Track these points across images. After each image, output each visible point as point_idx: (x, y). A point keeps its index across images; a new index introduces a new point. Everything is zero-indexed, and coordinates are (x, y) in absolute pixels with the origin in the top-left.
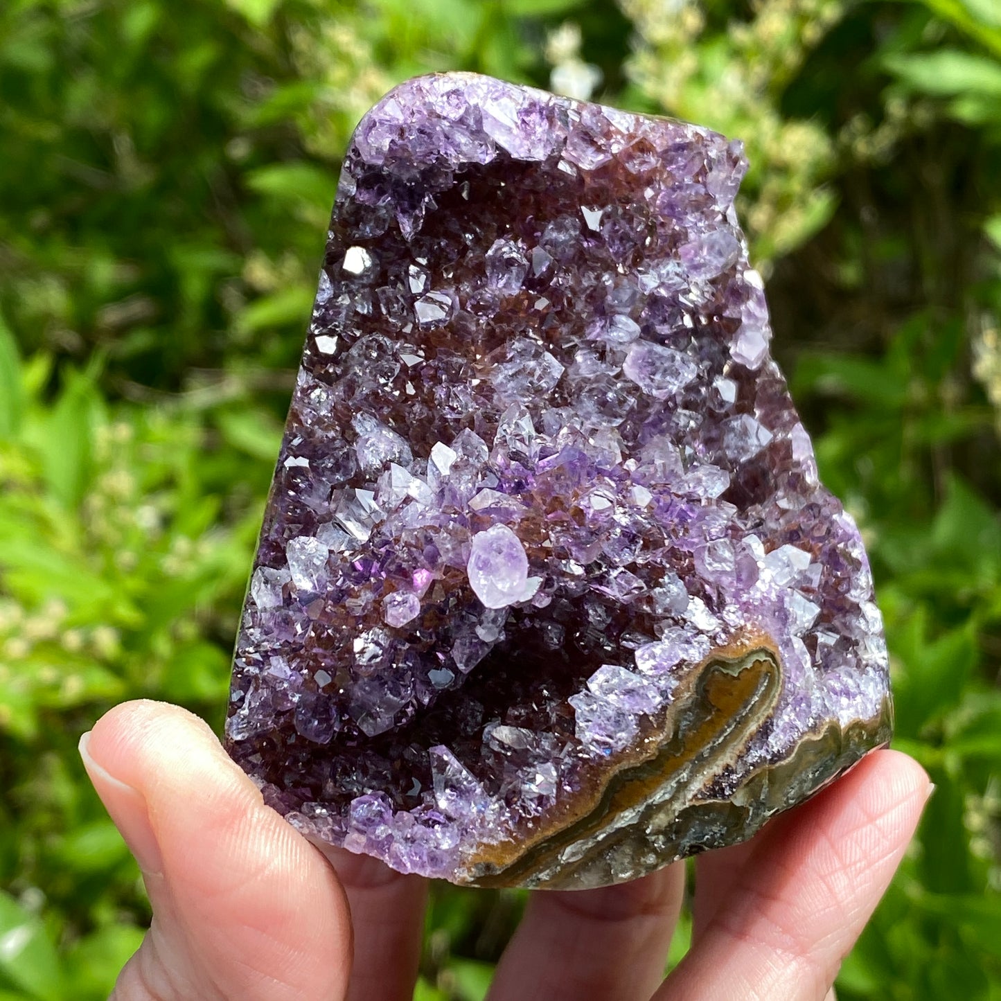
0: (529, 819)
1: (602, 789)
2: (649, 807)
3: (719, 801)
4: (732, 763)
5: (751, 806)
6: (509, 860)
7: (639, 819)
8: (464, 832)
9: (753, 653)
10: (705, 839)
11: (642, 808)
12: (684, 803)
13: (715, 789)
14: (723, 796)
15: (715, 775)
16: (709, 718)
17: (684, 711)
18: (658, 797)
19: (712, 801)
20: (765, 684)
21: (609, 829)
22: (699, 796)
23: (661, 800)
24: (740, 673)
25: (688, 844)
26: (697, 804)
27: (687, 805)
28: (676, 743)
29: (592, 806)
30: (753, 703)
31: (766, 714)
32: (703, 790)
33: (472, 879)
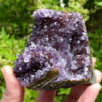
1: (37, 82)
5: (53, 87)
6: (29, 87)
10: (47, 89)
11: (40, 84)
15: (49, 83)
17: (46, 76)
20: (56, 74)
21: (37, 86)
23: (43, 84)
24: (53, 73)
26: (46, 85)
31: (56, 77)
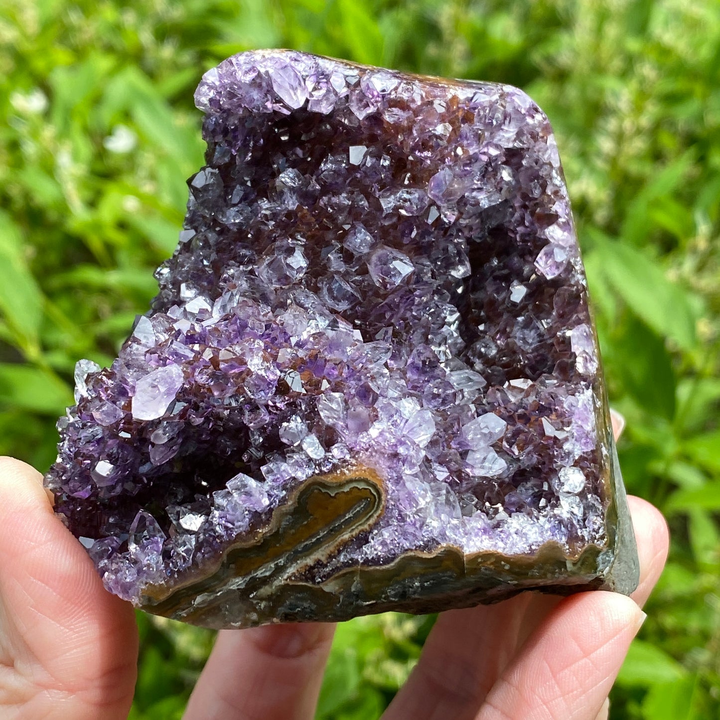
0: (175, 571)
2: (254, 579)
3: (310, 584)
4: (323, 559)
6: (162, 597)
7: (246, 585)
9: (351, 481)
10: (296, 611)
11: (248, 578)
12: (281, 581)
13: (310, 573)
14: (314, 582)
16: (306, 523)
17: (286, 514)
18: (260, 573)
19: (304, 584)
20: (363, 505)
21: (225, 589)
22: (293, 578)
23: (264, 575)
24: (336, 494)
25: (284, 612)
26: (291, 584)
27: (284, 582)
28: (276, 536)
29: (214, 570)
30: (346, 518)
32: (297, 574)
33: (140, 606)
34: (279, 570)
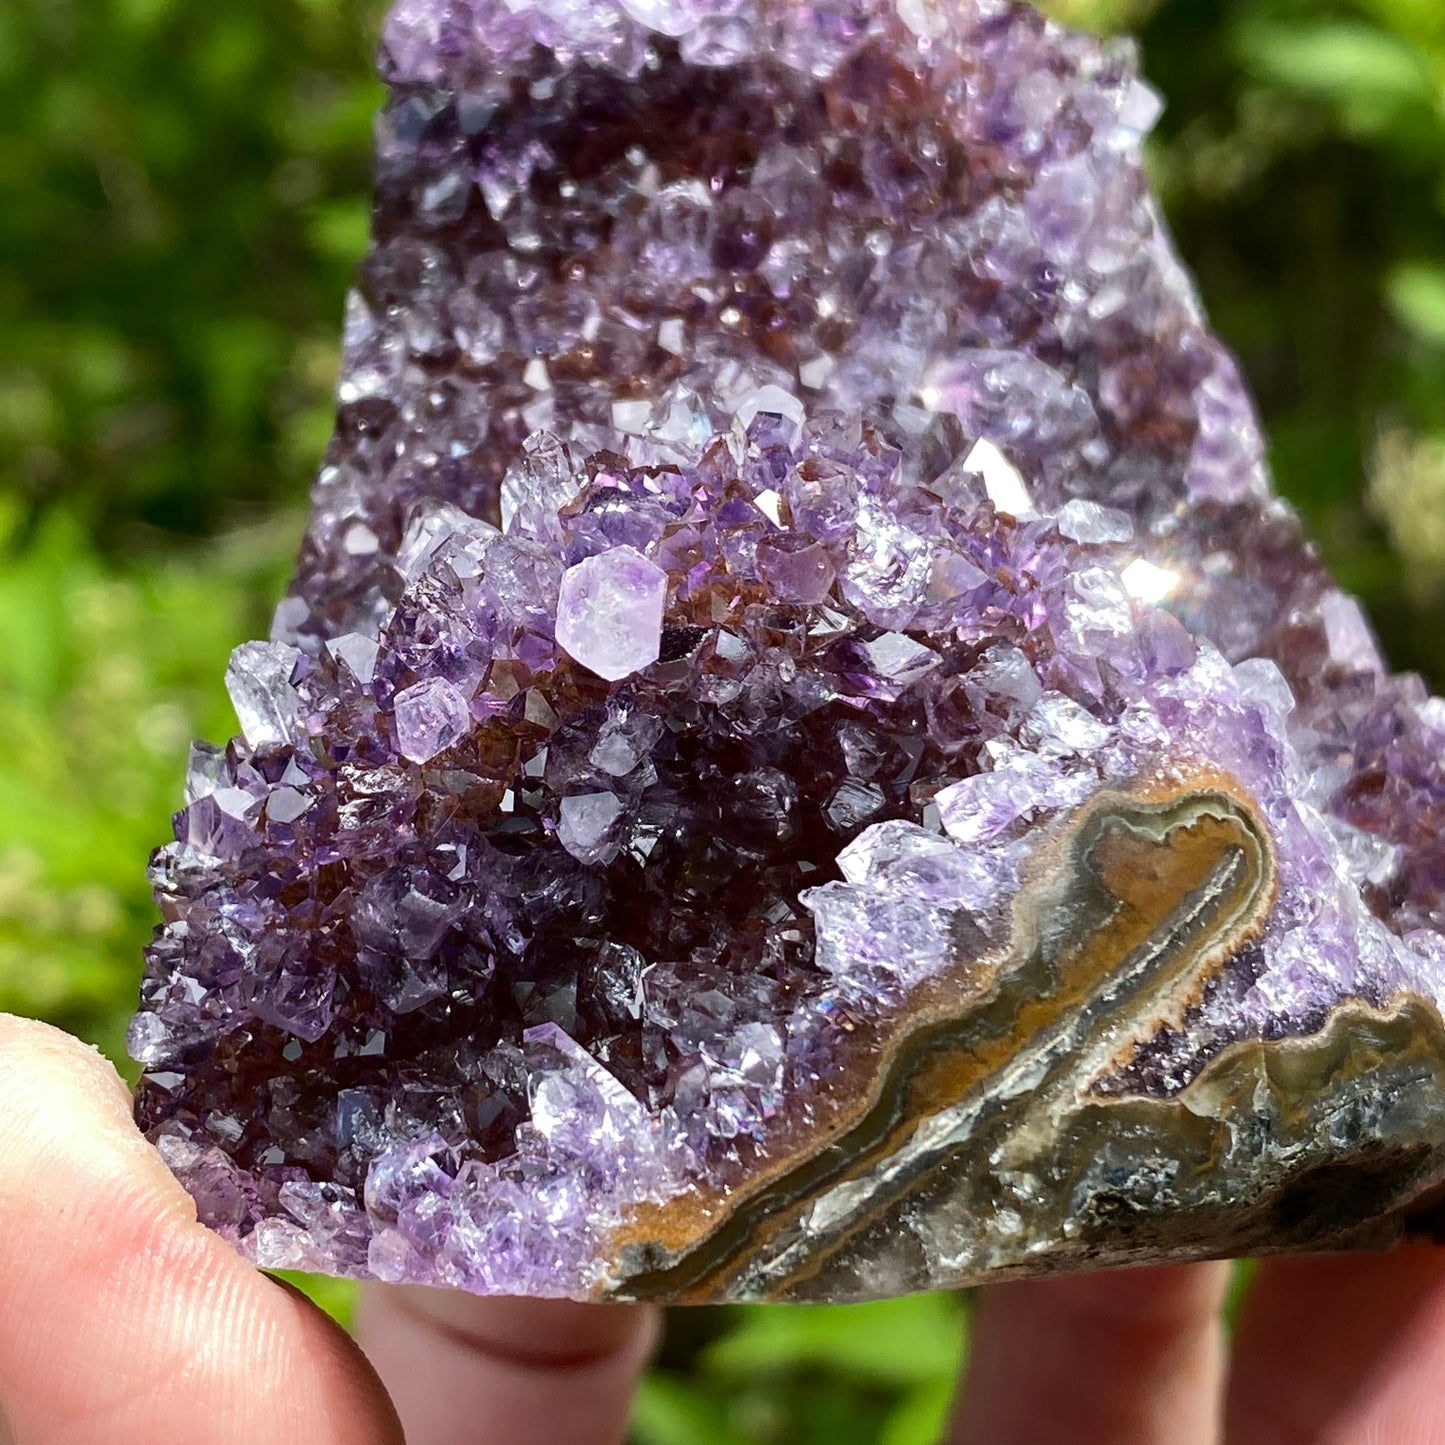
0: (729, 1141)
1: (883, 1069)
2: (993, 1107)
3: (1152, 1100)
4: (1173, 1020)
5: (1231, 1119)
6: (694, 1234)
7: (973, 1131)
8: (594, 1182)
9: (1195, 799)
10: (1129, 1184)
11: (975, 1108)
12: (1072, 1101)
13: (1141, 1070)
14: (1160, 1088)
15: (1136, 1043)
16: (1108, 921)
18: (1010, 1084)
19: (1136, 1098)
20: (1233, 866)
22: (1105, 1087)
23: (1019, 1090)
25: (1091, 1193)
26: (1102, 1103)
27: (1079, 1104)
28: (1038, 971)
29: (865, 1104)
30: (1207, 899)
31: (1243, 928)
32: (1113, 1073)
33: (618, 1283)
34: (1061, 1065)
